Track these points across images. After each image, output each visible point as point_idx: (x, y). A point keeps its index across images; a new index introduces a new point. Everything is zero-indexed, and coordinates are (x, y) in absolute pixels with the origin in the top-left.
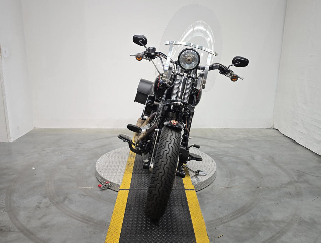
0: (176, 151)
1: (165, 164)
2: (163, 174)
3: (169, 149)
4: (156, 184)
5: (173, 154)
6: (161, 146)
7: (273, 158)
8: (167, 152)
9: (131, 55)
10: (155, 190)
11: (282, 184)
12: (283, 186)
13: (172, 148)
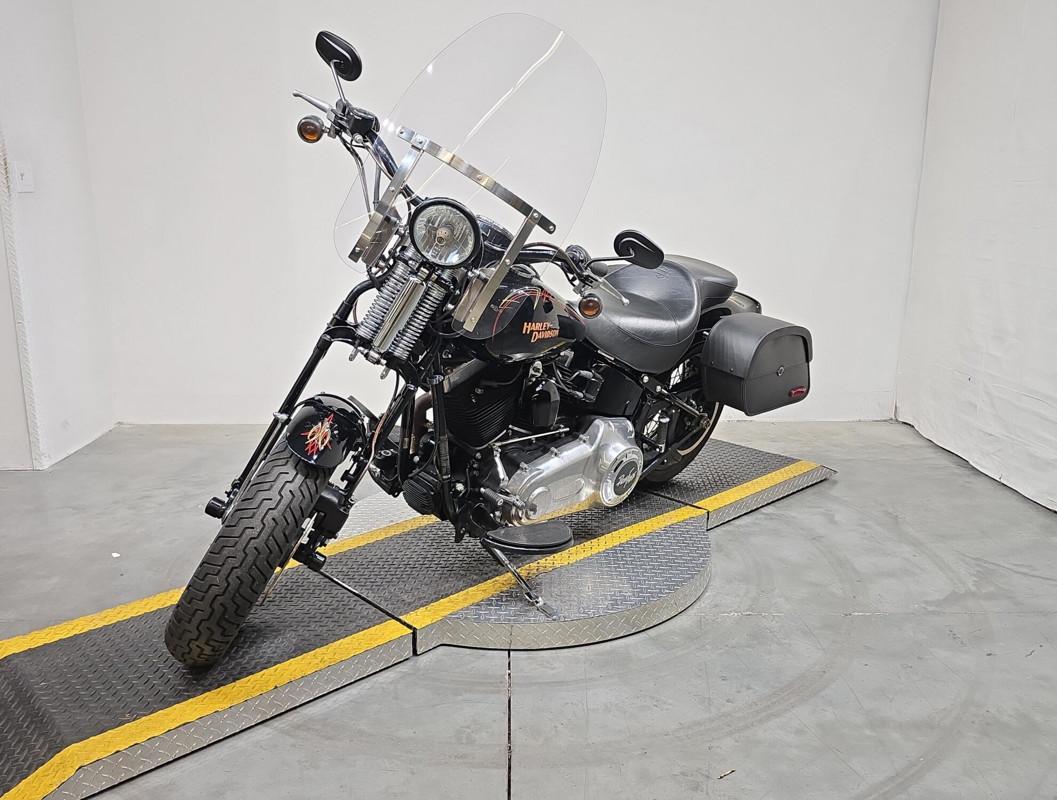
0: (284, 534)
1: (236, 568)
2: (222, 591)
3: (264, 525)
4: (195, 607)
5: (271, 541)
6: (245, 505)
7: (897, 516)
8: (255, 533)
9: (296, 95)
10: (189, 622)
11: (926, 602)
12: (930, 609)
13: (272, 523)
